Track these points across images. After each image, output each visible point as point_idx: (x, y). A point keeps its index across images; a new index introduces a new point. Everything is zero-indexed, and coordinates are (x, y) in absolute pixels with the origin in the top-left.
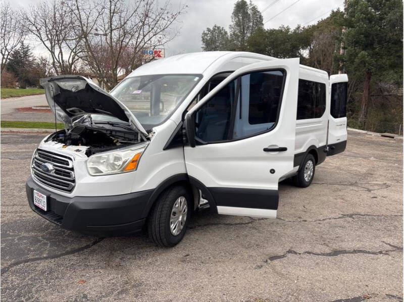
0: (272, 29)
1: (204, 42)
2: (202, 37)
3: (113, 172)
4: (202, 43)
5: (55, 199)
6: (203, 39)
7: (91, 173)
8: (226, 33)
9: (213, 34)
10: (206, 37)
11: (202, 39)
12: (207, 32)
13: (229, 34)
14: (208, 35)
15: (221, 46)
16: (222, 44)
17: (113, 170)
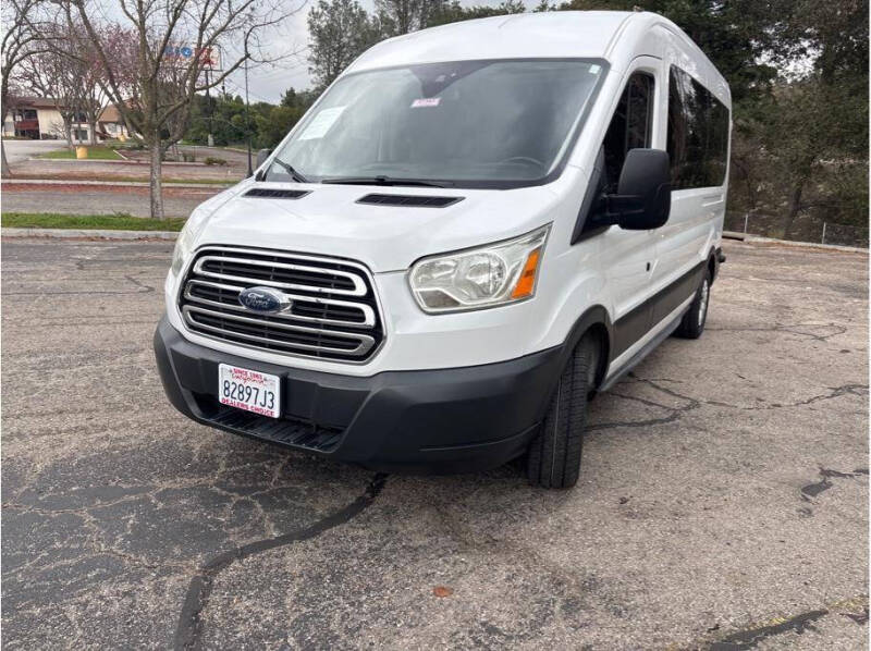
0: (484, 6)
1: (313, 34)
2: (310, 22)
3: (479, 302)
4: (308, 34)
5: (315, 385)
6: (312, 27)
7: (424, 306)
8: (363, 14)
9: (333, 15)
10: (318, 22)
11: (308, 26)
12: (320, 10)
13: (370, 18)
14: (323, 18)
15: (352, 44)
16: (355, 40)
17: (480, 297)
